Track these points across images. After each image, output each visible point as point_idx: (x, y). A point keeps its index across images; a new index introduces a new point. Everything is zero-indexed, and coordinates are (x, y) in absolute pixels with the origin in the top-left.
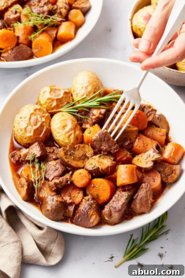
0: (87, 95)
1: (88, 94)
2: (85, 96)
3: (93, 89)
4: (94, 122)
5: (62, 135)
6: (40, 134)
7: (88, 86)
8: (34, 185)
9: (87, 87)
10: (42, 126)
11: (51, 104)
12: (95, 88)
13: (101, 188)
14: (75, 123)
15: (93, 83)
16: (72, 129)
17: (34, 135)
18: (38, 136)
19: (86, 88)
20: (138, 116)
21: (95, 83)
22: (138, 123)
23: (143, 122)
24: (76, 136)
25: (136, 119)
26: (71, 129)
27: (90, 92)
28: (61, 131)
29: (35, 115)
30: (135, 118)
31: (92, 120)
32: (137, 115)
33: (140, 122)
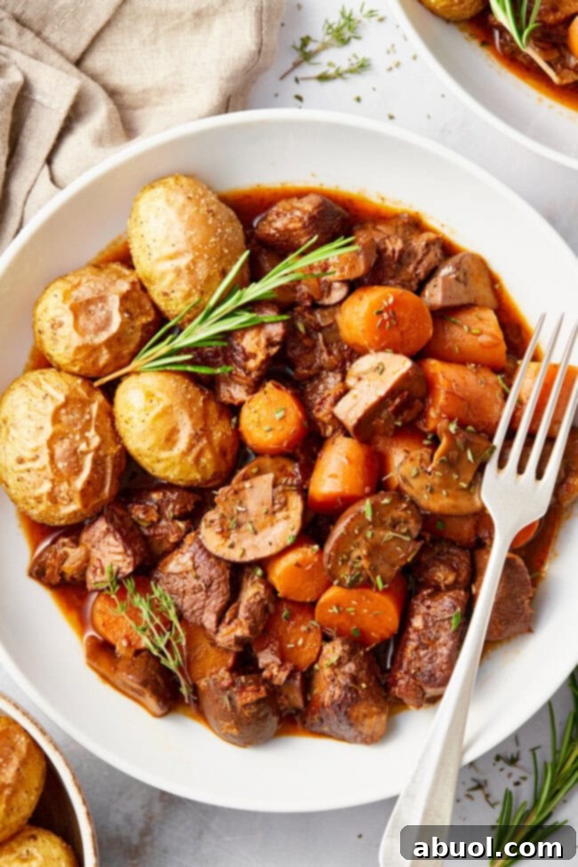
0: (202, 293)
1: (203, 289)
2: (195, 299)
3: (214, 263)
4: (257, 377)
5: (174, 464)
6: (103, 486)
7: (194, 262)
8: (163, 661)
9: (192, 267)
10: (98, 463)
11: (91, 360)
12: (218, 256)
13: (365, 611)
14: (199, 409)
15: (207, 244)
16: (197, 434)
17: (85, 505)
18: (98, 497)
19: (191, 270)
20: (394, 313)
21: (213, 240)
22: (402, 333)
23: (417, 325)
24: (217, 450)
25: (391, 324)
26: (196, 437)
27: (209, 279)
28: (164, 455)
29: (62, 439)
30: (388, 325)
31: (249, 374)
32: (390, 312)
33: (404, 328)
